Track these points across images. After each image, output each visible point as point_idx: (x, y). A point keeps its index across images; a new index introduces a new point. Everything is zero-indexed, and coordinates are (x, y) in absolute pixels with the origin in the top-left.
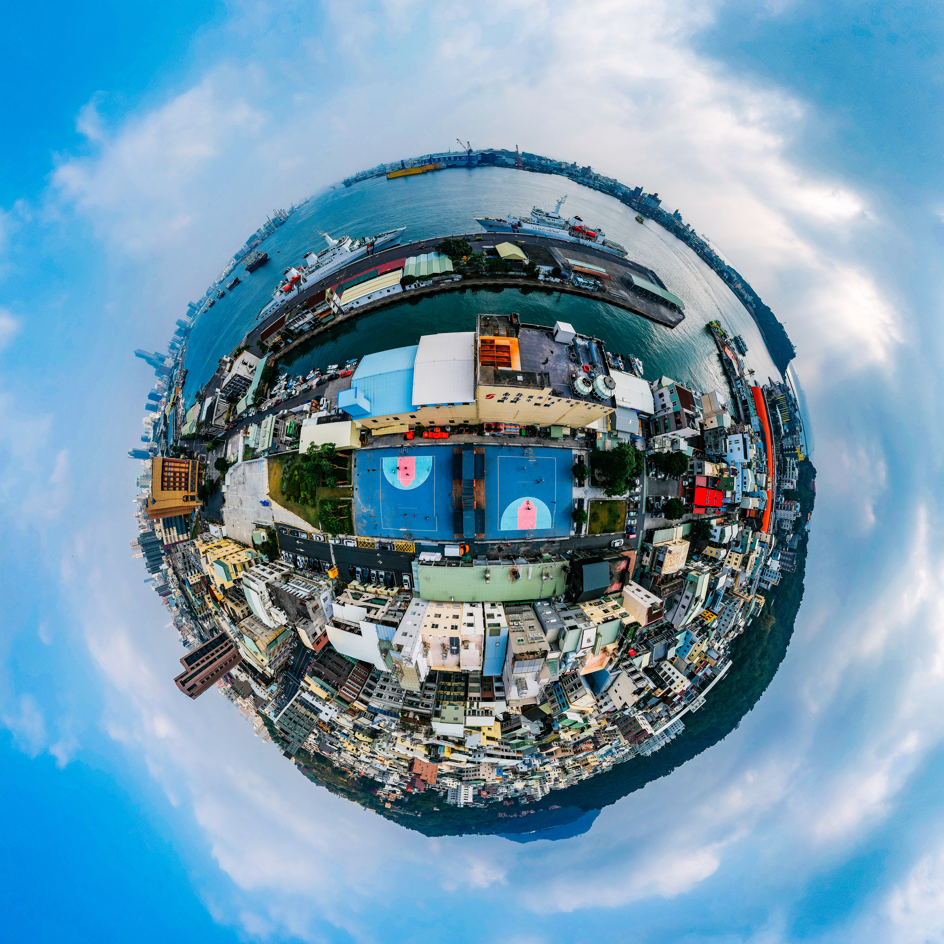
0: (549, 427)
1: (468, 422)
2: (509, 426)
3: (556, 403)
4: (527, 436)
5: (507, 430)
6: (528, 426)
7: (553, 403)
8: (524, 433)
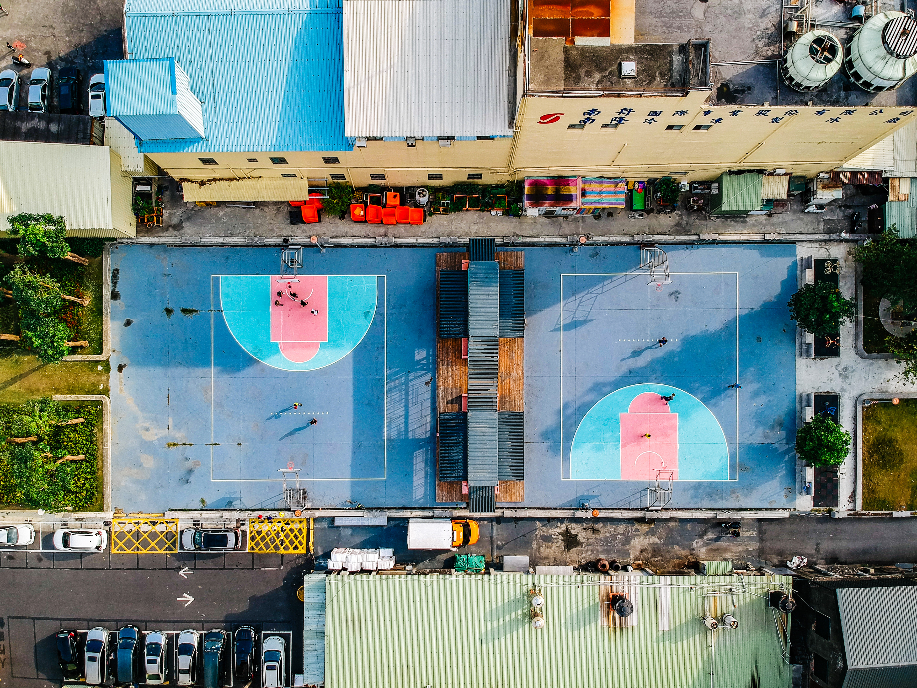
0: (719, 180)
1: (480, 176)
2: (595, 186)
3: (728, 121)
4: (649, 211)
5: (590, 198)
6: (651, 182)
7: (718, 120)
8: (638, 204)
